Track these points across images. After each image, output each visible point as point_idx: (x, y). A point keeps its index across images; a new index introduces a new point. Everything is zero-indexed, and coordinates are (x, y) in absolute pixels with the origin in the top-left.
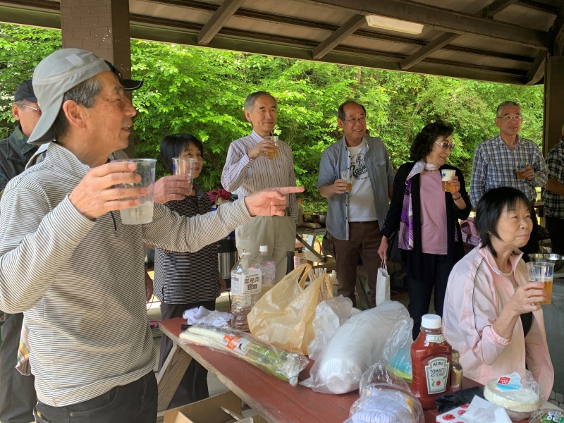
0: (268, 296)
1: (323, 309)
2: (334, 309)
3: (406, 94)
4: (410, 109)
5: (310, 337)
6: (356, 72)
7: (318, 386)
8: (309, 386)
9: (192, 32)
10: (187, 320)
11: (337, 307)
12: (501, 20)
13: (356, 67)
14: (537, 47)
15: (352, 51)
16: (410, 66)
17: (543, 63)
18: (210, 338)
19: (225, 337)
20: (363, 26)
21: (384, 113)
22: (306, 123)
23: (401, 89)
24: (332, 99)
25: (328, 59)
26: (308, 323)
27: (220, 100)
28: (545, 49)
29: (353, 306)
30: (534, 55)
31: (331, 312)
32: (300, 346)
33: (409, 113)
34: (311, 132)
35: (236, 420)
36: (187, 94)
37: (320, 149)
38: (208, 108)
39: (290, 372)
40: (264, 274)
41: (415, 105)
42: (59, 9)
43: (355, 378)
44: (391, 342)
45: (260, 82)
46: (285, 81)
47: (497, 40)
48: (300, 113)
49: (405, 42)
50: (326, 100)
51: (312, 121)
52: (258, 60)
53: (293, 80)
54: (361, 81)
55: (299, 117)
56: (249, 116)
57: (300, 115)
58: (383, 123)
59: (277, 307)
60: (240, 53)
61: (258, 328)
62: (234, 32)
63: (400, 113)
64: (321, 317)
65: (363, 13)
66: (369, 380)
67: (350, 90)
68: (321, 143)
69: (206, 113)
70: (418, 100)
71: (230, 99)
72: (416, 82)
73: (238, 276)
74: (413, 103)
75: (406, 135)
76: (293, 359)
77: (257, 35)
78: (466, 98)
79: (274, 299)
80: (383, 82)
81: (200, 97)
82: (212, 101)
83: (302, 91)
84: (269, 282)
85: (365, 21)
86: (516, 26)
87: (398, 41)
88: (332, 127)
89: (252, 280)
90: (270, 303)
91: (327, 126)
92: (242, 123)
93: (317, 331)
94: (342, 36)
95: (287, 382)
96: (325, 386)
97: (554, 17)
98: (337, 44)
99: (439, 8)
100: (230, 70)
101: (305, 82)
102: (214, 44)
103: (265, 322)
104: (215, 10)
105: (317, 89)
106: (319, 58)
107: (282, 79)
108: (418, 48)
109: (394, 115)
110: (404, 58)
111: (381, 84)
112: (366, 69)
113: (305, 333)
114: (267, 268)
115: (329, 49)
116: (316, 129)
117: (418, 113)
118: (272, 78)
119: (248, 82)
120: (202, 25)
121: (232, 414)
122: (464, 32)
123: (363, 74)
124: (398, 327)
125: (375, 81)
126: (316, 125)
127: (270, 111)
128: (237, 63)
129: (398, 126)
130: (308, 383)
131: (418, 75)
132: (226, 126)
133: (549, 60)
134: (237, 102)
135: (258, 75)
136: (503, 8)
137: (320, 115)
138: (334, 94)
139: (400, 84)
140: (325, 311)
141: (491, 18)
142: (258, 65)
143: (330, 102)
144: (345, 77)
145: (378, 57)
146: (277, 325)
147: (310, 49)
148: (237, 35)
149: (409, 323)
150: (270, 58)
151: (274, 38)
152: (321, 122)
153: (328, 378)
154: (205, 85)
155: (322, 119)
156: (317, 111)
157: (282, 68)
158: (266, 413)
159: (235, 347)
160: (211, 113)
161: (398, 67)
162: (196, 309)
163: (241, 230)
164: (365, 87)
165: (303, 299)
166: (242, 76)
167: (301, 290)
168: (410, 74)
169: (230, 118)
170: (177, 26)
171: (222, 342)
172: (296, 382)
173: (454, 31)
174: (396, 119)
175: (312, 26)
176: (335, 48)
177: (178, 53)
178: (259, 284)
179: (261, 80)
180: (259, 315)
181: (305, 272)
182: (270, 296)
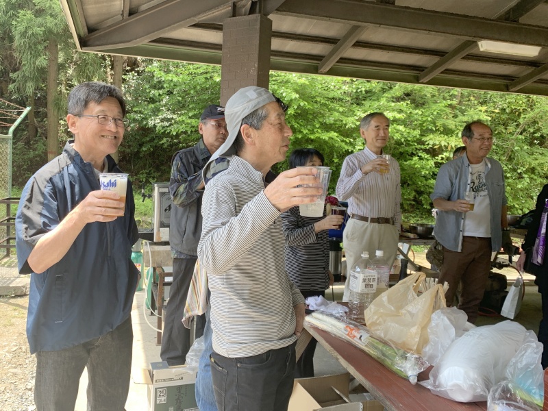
0: (384, 297)
1: (439, 317)
2: (450, 320)
3: (509, 114)
4: (511, 128)
5: (424, 341)
6: (456, 93)
7: (438, 389)
8: (429, 387)
10: (308, 305)
11: (452, 318)
13: (456, 89)
16: (519, 87)
18: (332, 325)
19: (347, 327)
20: (473, 51)
22: (403, 140)
23: (503, 110)
24: (429, 119)
25: (432, 82)
26: (424, 328)
27: (327, 120)
29: (468, 321)
31: (447, 322)
32: (415, 348)
33: (510, 133)
34: (407, 148)
35: (345, 402)
36: (302, 115)
37: (415, 164)
38: (317, 126)
39: (410, 371)
41: (518, 126)
42: (221, 49)
43: (479, 390)
44: (516, 362)
46: (386, 103)
48: (398, 131)
50: (424, 119)
51: (409, 139)
52: (362, 85)
53: (393, 102)
54: (460, 101)
55: (396, 135)
56: (363, 134)
57: (398, 132)
59: (393, 309)
60: (348, 79)
61: (374, 324)
62: (349, 61)
63: (499, 133)
64: (437, 325)
65: (475, 39)
66: (497, 395)
67: (448, 110)
68: (416, 158)
69: (315, 130)
70: (521, 121)
71: (337, 118)
72: (521, 102)
73: (357, 275)
74: (515, 124)
75: (506, 154)
76: (413, 359)
77: (370, 63)
79: (390, 300)
80: (483, 103)
81: (311, 117)
82: (321, 120)
83: (400, 111)
84: (383, 285)
85: (477, 46)
88: (428, 144)
89: (369, 280)
90: (386, 303)
91: (423, 143)
92: (345, 139)
93: (431, 337)
95: (406, 379)
96: (445, 391)
98: (445, 68)
100: (338, 94)
101: (405, 104)
103: (381, 319)
104: (336, 43)
105: (416, 109)
106: (425, 82)
107: (383, 101)
110: (513, 80)
111: (482, 104)
112: (466, 91)
113: (420, 337)
114: (382, 272)
115: (436, 74)
116: (412, 145)
117: (521, 134)
118: (374, 100)
119: (352, 104)
120: (323, 57)
121: (341, 395)
123: (462, 95)
124: (526, 350)
125: (476, 102)
126: (412, 142)
127: (384, 129)
128: (345, 88)
129: (497, 146)
130: (427, 384)
131: (524, 96)
132: (330, 142)
134: (342, 121)
135: (360, 97)
137: (417, 133)
138: (432, 114)
139: (501, 104)
140: (441, 320)
142: (363, 89)
143: (428, 121)
144: (444, 99)
146: (393, 324)
147: (416, 74)
148: (352, 63)
149: (537, 348)
150: (374, 82)
152: (418, 139)
153: (450, 384)
154: (316, 106)
155: (418, 136)
156: (414, 129)
157: (383, 90)
158: (388, 403)
159: (355, 336)
160: (319, 131)
162: (316, 297)
163: (349, 233)
164: (464, 108)
165: (418, 306)
166: (348, 99)
167: (416, 296)
168: (514, 95)
169: (336, 134)
171: (343, 330)
172: (416, 381)
176: (442, 73)
177: (298, 81)
178: (375, 284)
179: (363, 102)
180: (375, 313)
181: (419, 280)
182: (386, 297)
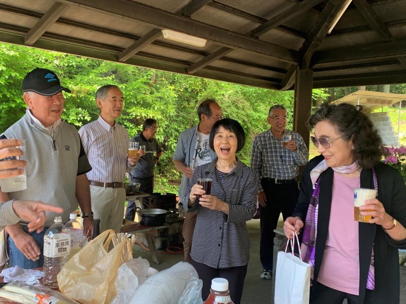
0: (76, 258)
1: (124, 270)
2: (133, 270)
3: (190, 93)
4: (192, 104)
5: (112, 295)
6: (152, 73)
9: (20, 34)
10: (3, 278)
11: (136, 268)
12: (264, 40)
13: (152, 69)
14: (290, 62)
15: (150, 57)
16: (194, 71)
17: (294, 75)
18: (23, 295)
19: (37, 296)
20: (159, 38)
21: (173, 106)
23: (186, 89)
25: (130, 62)
26: (111, 283)
28: (296, 64)
30: (288, 68)
31: (131, 273)
33: (192, 107)
40: (73, 238)
41: (196, 102)
44: (183, 301)
45: (75, 78)
46: (94, 77)
47: (261, 55)
49: (191, 52)
50: (127, 94)
54: (156, 81)
58: (172, 114)
59: (84, 268)
61: (65, 287)
62: (55, 36)
63: (184, 108)
64: (123, 278)
65: (160, 28)
67: (146, 87)
70: (199, 98)
72: (198, 84)
74: (195, 100)
75: (189, 124)
77: (75, 40)
78: (234, 99)
79: (81, 261)
80: (173, 83)
85: (162, 34)
86: (275, 45)
87: (186, 51)
88: (132, 115)
90: (77, 264)
93: (119, 290)
94: (142, 45)
97: (303, 40)
98: (139, 51)
99: (219, 28)
101: (111, 78)
102: (37, 45)
103: (72, 281)
104: (40, 17)
106: (123, 61)
108: (201, 58)
109: (180, 108)
110: (190, 65)
111: (171, 84)
112: (160, 72)
113: (108, 292)
115: (132, 55)
118: (84, 75)
119: (64, 77)
120: (29, 29)
122: (237, 48)
123: (157, 75)
124: (190, 288)
125: (167, 82)
129: (183, 117)
131: (199, 79)
133: (299, 73)
135: (72, 72)
136: (266, 31)
138: (134, 89)
139: (185, 85)
140: (126, 273)
141: (257, 38)
142: (74, 64)
143: (131, 95)
145: (169, 62)
146: (84, 284)
147: (116, 53)
148: (58, 38)
149: (199, 284)
150: (83, 58)
151: (87, 43)
157: (93, 67)
161: (186, 71)
164: (158, 86)
165: (107, 260)
166: (60, 72)
167: (106, 253)
168: (193, 77)
170: (8, 28)
171: (34, 300)
173: (229, 47)
174: (181, 111)
175: (119, 35)
176: (137, 54)
179: (75, 76)
180: (67, 275)
181: (109, 237)
182: (78, 258)
